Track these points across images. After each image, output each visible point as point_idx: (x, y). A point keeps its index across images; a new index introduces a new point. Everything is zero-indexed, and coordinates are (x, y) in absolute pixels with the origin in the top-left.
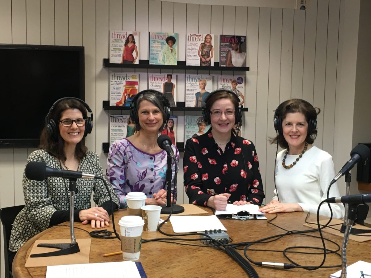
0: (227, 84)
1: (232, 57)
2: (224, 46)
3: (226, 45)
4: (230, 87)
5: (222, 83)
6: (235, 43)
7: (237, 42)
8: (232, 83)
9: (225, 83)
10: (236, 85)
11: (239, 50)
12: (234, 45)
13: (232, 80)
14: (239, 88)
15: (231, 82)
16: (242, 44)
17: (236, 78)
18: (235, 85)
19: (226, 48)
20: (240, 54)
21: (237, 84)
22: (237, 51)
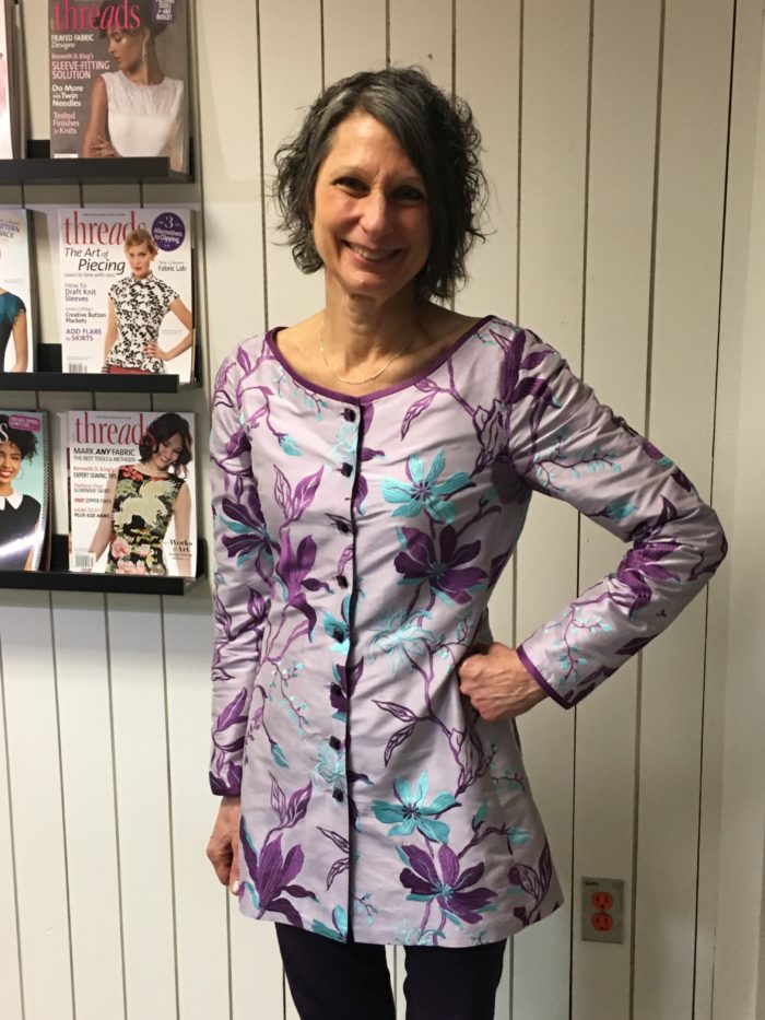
0: (103, 249)
1: (111, 106)
2: (70, 51)
3: (81, 47)
4: (116, 266)
5: (77, 248)
6: (125, 31)
7: (135, 23)
8: (129, 244)
9: (93, 248)
10: (148, 255)
11: (144, 69)
12: (119, 41)
13: (129, 231)
14: (165, 269)
15: (123, 244)
16: (159, 33)
17: (146, 217)
18: (143, 254)
19: (79, 61)
20: (149, 91)
21: (152, 251)
22: (136, 77)
